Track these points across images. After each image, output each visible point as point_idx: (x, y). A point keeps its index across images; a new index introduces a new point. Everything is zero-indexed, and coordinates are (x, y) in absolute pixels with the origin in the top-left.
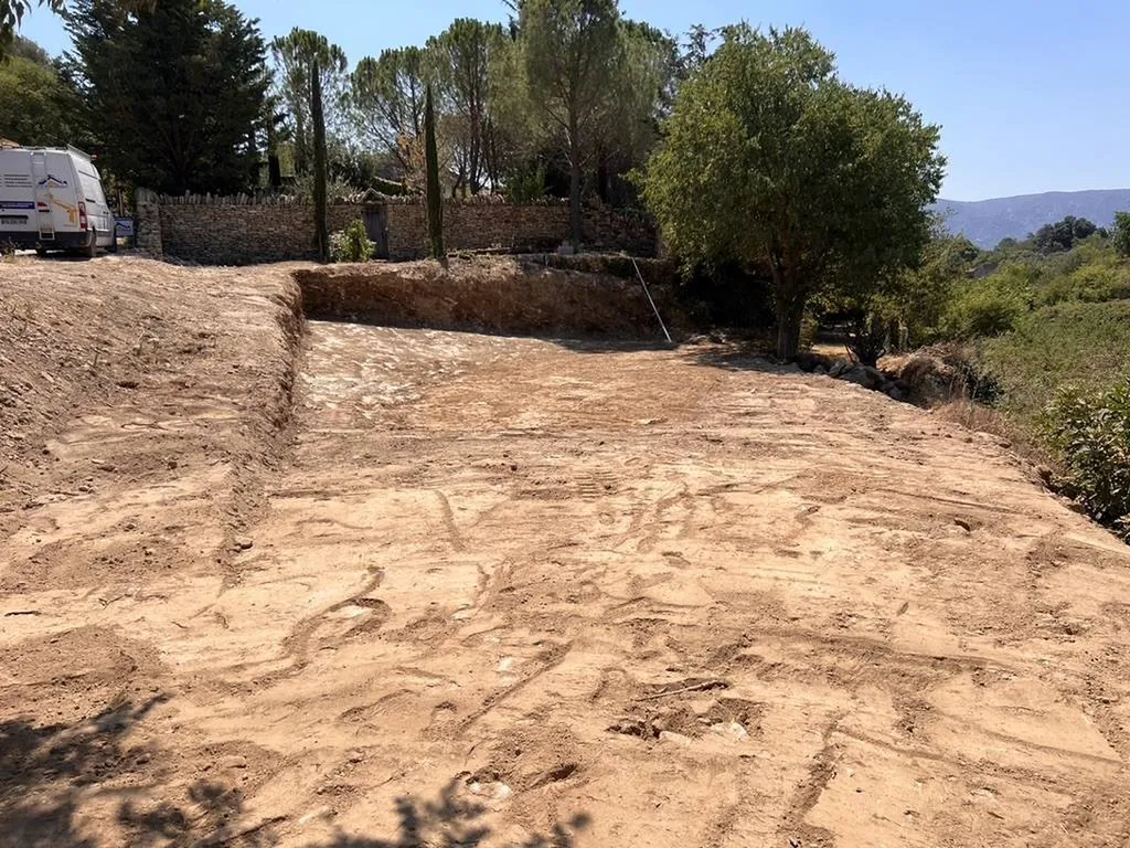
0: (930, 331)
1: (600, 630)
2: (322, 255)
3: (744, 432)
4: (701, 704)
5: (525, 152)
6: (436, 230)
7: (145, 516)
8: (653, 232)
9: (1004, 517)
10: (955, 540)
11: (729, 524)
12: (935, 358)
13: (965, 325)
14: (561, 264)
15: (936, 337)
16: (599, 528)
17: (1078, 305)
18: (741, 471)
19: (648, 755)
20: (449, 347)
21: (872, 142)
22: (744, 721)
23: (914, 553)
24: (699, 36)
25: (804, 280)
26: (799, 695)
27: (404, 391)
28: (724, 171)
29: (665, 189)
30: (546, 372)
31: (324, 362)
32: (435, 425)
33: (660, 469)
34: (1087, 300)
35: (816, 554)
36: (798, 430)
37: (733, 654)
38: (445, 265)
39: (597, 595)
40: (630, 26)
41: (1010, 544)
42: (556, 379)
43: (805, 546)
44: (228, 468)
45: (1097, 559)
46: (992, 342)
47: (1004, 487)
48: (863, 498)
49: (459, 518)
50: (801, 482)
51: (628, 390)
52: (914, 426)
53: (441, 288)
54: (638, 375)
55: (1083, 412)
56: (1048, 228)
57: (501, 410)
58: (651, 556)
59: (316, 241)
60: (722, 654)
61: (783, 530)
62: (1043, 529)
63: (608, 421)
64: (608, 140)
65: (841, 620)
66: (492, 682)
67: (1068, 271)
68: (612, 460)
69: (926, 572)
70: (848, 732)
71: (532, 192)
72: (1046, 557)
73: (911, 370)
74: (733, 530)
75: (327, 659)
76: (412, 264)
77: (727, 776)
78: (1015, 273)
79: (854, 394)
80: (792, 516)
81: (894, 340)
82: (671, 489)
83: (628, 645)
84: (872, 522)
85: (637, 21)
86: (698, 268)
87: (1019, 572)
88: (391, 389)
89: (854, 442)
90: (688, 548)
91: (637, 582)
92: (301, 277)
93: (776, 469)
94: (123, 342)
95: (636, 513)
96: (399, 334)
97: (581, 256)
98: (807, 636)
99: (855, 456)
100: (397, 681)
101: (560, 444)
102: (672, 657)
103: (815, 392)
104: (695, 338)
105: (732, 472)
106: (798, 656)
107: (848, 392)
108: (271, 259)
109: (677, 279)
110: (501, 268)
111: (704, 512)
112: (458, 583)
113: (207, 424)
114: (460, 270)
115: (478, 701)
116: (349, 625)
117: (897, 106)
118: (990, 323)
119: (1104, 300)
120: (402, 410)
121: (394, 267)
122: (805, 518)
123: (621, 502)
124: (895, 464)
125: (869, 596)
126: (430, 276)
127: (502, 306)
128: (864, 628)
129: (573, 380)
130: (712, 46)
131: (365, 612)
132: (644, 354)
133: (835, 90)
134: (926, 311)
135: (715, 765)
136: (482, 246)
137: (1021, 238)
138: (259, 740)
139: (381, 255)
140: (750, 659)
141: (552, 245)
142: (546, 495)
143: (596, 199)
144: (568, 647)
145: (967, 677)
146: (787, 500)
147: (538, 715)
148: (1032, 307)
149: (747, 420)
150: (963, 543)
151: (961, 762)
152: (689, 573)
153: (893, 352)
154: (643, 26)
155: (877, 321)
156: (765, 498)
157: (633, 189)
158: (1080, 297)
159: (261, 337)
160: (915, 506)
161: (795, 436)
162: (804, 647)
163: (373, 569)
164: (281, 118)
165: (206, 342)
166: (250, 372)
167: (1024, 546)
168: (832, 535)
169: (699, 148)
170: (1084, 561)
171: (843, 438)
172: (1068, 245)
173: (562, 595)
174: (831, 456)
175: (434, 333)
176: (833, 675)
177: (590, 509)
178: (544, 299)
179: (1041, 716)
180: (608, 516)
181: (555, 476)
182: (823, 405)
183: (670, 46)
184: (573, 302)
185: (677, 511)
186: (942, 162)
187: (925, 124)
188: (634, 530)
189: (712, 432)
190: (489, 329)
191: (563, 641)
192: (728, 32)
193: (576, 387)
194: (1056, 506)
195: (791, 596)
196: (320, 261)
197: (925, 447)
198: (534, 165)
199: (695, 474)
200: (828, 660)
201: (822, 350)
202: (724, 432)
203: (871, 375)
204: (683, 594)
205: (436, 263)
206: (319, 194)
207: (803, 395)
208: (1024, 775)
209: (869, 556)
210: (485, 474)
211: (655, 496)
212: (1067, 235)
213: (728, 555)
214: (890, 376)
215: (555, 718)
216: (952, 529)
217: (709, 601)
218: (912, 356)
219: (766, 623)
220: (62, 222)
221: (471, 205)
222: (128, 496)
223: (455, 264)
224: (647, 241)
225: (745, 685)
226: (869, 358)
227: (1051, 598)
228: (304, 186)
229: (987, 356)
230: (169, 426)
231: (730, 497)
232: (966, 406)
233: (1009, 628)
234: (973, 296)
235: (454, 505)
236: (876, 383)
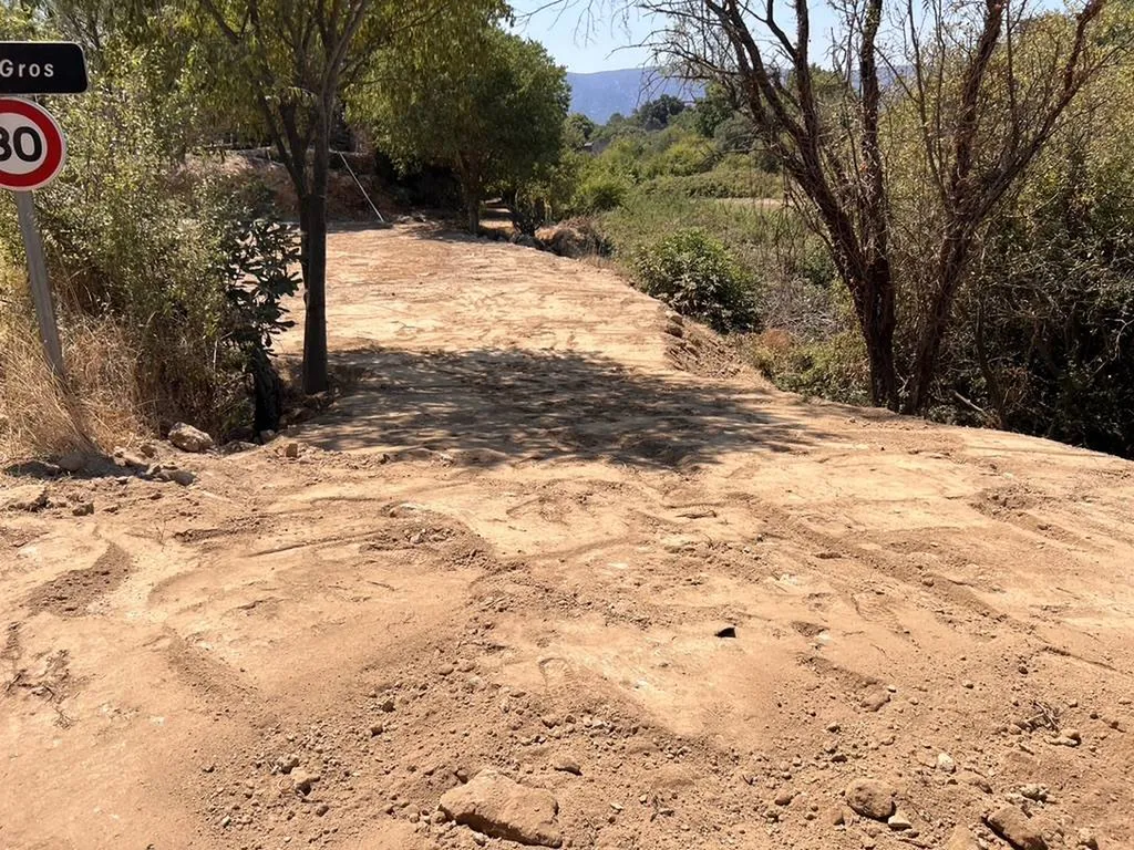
0: (566, 207)
12: (571, 227)
13: (589, 202)
15: (571, 212)
17: (671, 178)
34: (677, 174)
46: (609, 214)
56: (648, 105)
67: (664, 148)
73: (558, 238)
78: (624, 150)
79: (533, 254)
104: (402, 219)
107: (529, 252)
118: (607, 200)
134: (562, 193)
137: (627, 113)
148: (637, 182)
153: (543, 228)
158: (672, 172)
171: (540, 274)
172: (664, 122)
182: (520, 261)
197: (579, 275)
203: (534, 242)
212: (663, 112)
214: (547, 241)
218: (557, 228)
226: (531, 233)
229: (607, 224)
232: (596, 258)
234: (594, 179)
236: (541, 246)
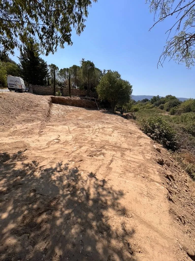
0: (129, 111)
1: (87, 144)
2: (54, 95)
3: (107, 121)
4: (98, 153)
5: (82, 84)
6: (70, 93)
7: (29, 127)
8: (97, 96)
9: (135, 133)
10: (129, 135)
11: (104, 132)
12: (130, 114)
13: (133, 110)
14: (86, 98)
15: (130, 111)
16: (88, 132)
17: (146, 109)
18: (106, 126)
19: (91, 159)
20: (71, 108)
21: (124, 87)
22: (103, 155)
23: (125, 136)
24: (105, 71)
25: (115, 103)
26: (110, 152)
27: (65, 113)
28: (107, 88)
29: (99, 90)
30: (83, 112)
31: (54, 109)
32: (68, 118)
33: (96, 125)
34: (147, 108)
35: (114, 136)
36: (113, 121)
37: (103, 147)
38: (71, 97)
39: (87, 140)
40: (96, 68)
41: (135, 136)
42: (84, 113)
43: (112, 135)
44: (40, 122)
45: (144, 138)
46: (136, 112)
47: (135, 129)
48: (120, 130)
49: (70, 130)
50: (113, 128)
51: (93, 115)
52: (126, 122)
53: (70, 100)
54: (95, 113)
55: (145, 121)
56: (144, 100)
57: (77, 117)
58: (94, 135)
59: (54, 93)
60: (101, 147)
61: (110, 133)
62: (139, 134)
63: (90, 119)
64: (92, 83)
65: (116, 144)
66: (73, 150)
67: (145, 105)
68: (90, 123)
69: (126, 139)
70: (115, 157)
71: (82, 89)
72: (140, 137)
73: (127, 115)
74: (104, 133)
75: (52, 146)
76: (66, 97)
77: (101, 161)
78: (139, 104)
80: (111, 131)
81: (125, 111)
82: (97, 127)
83: (90, 146)
84: (120, 133)
85: (97, 68)
86: (103, 101)
87: (136, 139)
88: (63, 113)
89: (119, 123)
90: (99, 135)
91: (92, 139)
92: (52, 97)
93: (110, 126)
94: (27, 104)
95: (93, 130)
96: (64, 106)
97: (88, 98)
98: (112, 146)
99: (119, 125)
100: (61, 149)
101: (84, 121)
102: (95, 147)
103: (115, 117)
104: (102, 109)
105: (105, 126)
106: (110, 148)
107: (119, 117)
108: (48, 95)
109: (100, 102)
110: (78, 98)
111: (101, 130)
112: (70, 138)
113: (38, 116)
114: (73, 98)
115: (71, 152)
116: (55, 142)
117: (128, 83)
118: (136, 110)
119: (149, 109)
120: (64, 116)
121: (64, 97)
122: (113, 132)
123: (91, 129)
124: (124, 126)
125: (119, 141)
126: (69, 99)
127: (78, 103)
128: (118, 145)
129: (87, 113)
130: (106, 72)
131: (58, 141)
132: (95, 111)
133: (120, 80)
134: (129, 108)
135: (99, 160)
136: (76, 95)
137: (141, 100)
138: (43, 156)
139: (62, 95)
140: (105, 148)
141: (84, 96)
142: (82, 127)
143: (90, 91)
144: (83, 146)
145: (129, 150)
146: (111, 129)
147: (79, 154)
148: (141, 109)
149: (107, 120)
150: (130, 135)
151: (127, 160)
152: (98, 138)
153: (125, 113)
154: (98, 69)
155: (123, 109)
156: (108, 129)
157: (95, 90)
159: (46, 105)
160: (125, 131)
161: (113, 122)
162: (111, 147)
163: (59, 135)
164: (50, 76)
165: (38, 105)
166: (44, 109)
167: (137, 136)
168: (116, 134)
169: (104, 85)
170: (143, 138)
171: (118, 123)
172: (145, 102)
173: (83, 140)
174: (116, 124)
175: (69, 106)
176: (114, 150)
177: (87, 129)
178: (83, 103)
179: (136, 155)
180: (89, 130)
181: (83, 125)
182: (116, 118)
183: (101, 72)
184: (87, 103)
185: (98, 130)
186: (132, 90)
187: (131, 85)
188: (92, 132)
189: (103, 121)
190: (76, 106)
191: (82, 145)
192: (108, 71)
193: (87, 114)
194: (141, 132)
195: (110, 141)
196: (54, 96)
197: (127, 124)
198: (83, 85)
199: (100, 126)
200: (114, 148)
201: (117, 112)
202: (104, 121)
203: (122, 115)
204: (98, 140)
205: (70, 97)
206: (54, 87)
207: (114, 117)
208: (134, 162)
209: (120, 137)
210: (74, 124)
211: (95, 128)
212: (145, 100)
213: (103, 136)
214: (124, 116)
215: (80, 154)
216: (129, 134)
217: (101, 141)
218: (127, 113)
219: (107, 144)
220: (18, 87)
221: (75, 90)
222: (26, 125)
223: (72, 97)
224: (97, 97)
225: (104, 151)
226: (122, 113)
227: (139, 142)
228: (52, 85)
229: (135, 114)
230: (32, 116)
231: (104, 129)
232: (132, 120)
233: (134, 145)
234: (135, 107)
235: (70, 128)
236: (123, 116)
